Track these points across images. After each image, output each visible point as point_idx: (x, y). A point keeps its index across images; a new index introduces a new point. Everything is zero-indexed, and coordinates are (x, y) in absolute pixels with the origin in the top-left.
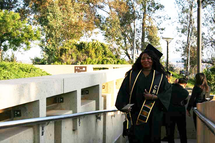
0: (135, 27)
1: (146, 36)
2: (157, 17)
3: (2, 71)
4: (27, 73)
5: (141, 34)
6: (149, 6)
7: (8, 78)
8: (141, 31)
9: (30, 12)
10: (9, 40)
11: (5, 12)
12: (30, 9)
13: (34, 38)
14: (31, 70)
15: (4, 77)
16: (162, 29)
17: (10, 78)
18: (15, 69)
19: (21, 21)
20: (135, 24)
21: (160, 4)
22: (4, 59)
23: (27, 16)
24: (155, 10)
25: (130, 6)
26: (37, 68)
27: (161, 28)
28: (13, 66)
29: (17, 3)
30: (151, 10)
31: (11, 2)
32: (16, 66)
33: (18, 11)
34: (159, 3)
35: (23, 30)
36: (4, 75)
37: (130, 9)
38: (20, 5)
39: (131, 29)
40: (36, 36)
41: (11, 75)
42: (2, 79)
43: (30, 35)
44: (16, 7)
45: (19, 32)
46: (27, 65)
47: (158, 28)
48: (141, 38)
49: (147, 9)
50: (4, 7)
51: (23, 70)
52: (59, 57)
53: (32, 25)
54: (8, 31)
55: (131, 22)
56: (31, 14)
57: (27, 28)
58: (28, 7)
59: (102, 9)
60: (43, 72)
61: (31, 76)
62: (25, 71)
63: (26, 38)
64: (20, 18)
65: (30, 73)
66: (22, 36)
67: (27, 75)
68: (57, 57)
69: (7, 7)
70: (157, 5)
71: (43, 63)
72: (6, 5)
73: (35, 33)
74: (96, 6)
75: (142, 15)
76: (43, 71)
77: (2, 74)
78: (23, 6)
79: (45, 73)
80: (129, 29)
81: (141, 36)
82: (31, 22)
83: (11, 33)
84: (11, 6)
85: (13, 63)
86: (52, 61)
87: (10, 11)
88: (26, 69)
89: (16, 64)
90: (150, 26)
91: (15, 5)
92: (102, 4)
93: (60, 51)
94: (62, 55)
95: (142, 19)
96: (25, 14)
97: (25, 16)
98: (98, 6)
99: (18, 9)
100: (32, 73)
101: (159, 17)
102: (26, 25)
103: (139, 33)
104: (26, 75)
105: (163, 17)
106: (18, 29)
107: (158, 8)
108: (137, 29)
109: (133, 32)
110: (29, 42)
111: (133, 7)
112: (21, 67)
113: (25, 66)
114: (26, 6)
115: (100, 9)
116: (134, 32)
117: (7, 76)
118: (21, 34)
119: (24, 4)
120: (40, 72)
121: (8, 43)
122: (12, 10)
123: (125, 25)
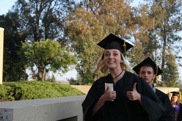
0: (156, 55)
1: (166, 63)
2: (176, 47)
3: (45, 89)
4: (65, 92)
5: (161, 61)
6: (169, 37)
7: (50, 95)
8: (162, 59)
9: (68, 42)
10: (51, 64)
11: (48, 41)
12: (68, 39)
13: (71, 62)
14: (69, 89)
15: (47, 95)
16: (180, 58)
17: (52, 96)
18: (56, 88)
19: (61, 48)
20: (157, 53)
21: (178, 37)
22: (46, 80)
23: (66, 44)
24: (174, 41)
25: (152, 38)
26: (74, 87)
27: (179, 56)
28: (54, 86)
29: (58, 34)
30: (171, 42)
31: (54, 33)
32: (57, 85)
33: (59, 40)
34: (177, 35)
35: (63, 55)
36: (47, 93)
37: (153, 40)
38: (60, 36)
39: (153, 56)
40: (73, 61)
41: (52, 93)
42: (45, 96)
43: (68, 60)
44: (58, 37)
45: (60, 57)
46: (65, 85)
47: (176, 56)
48: (161, 65)
49: (167, 41)
50: (48, 37)
51: (62, 89)
52: (92, 79)
53: (70, 52)
54: (50, 57)
55: (153, 51)
56: (70, 43)
57: (66, 54)
58: (67, 37)
59: (129, 40)
60: (78, 92)
61: (68, 94)
62: (64, 90)
63: (65, 63)
64: (60, 46)
65: (68, 92)
66: (62, 61)
67: (66, 94)
68: (90, 79)
69: (50, 37)
70: (175, 37)
71: (78, 84)
72: (49, 35)
73: (72, 59)
74: (124, 37)
75: (163, 45)
76: (78, 90)
77: (45, 93)
78: (64, 36)
79: (80, 92)
80: (151, 56)
81: (161, 63)
82: (69, 49)
83: (53, 58)
84: (54, 36)
85: (54, 83)
86: (86, 82)
87: (52, 40)
88: (64, 88)
89: (57, 84)
90: (169, 54)
91: (57, 35)
92: (128, 35)
93: (93, 75)
94: (95, 78)
95: (162, 49)
96: (65, 43)
97: (64, 44)
98: (125, 37)
99: (59, 39)
100: (70, 92)
101: (177, 47)
102: (65, 52)
103: (159, 61)
104: (64, 93)
105: (181, 47)
106: (58, 55)
107: (176, 39)
108: (158, 57)
109: (154, 60)
110: (67, 65)
111: (155, 38)
112: (61, 86)
113: (64, 86)
114: (66, 37)
115: (127, 39)
116: (156, 59)
117: (49, 94)
118: (61, 59)
119: (64, 34)
120: (76, 91)
121: (50, 66)
122: (54, 39)
123: (148, 54)
